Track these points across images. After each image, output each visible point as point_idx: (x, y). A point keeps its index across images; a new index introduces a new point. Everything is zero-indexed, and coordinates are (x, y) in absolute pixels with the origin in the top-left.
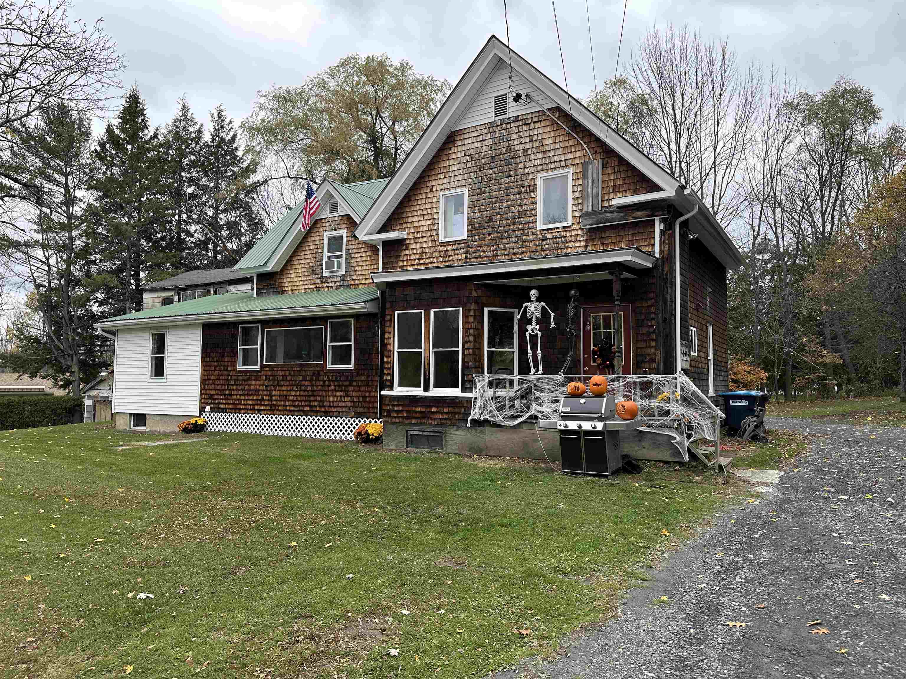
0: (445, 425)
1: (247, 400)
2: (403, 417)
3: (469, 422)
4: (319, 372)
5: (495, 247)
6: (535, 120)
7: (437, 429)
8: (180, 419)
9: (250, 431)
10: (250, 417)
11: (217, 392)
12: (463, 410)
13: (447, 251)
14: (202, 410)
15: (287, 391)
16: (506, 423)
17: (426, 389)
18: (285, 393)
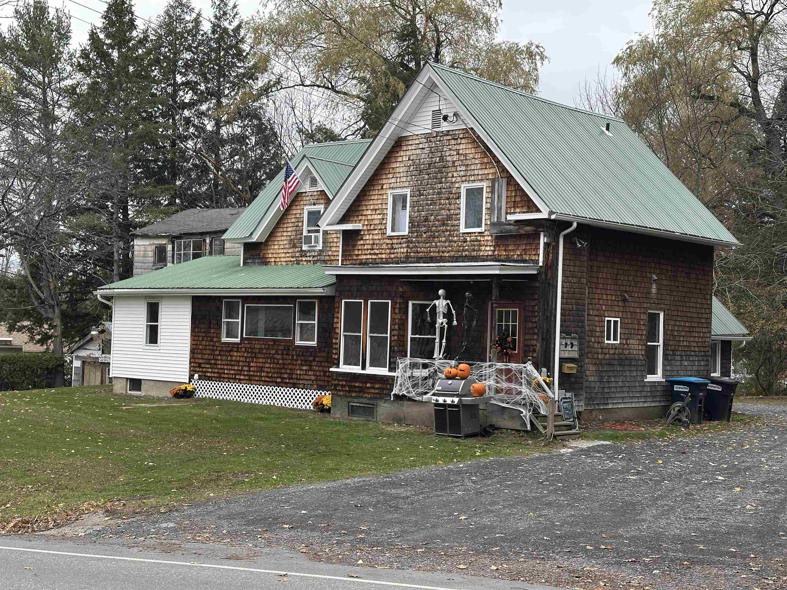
0: (376, 398)
1: (230, 369)
2: (346, 391)
3: (392, 397)
4: (288, 346)
5: (429, 244)
6: (461, 136)
7: (370, 402)
8: (172, 385)
9: (232, 399)
10: (232, 385)
11: (204, 361)
12: (389, 386)
13: (392, 244)
14: (191, 377)
15: (263, 363)
16: (417, 398)
17: (364, 368)
18: (261, 365)
